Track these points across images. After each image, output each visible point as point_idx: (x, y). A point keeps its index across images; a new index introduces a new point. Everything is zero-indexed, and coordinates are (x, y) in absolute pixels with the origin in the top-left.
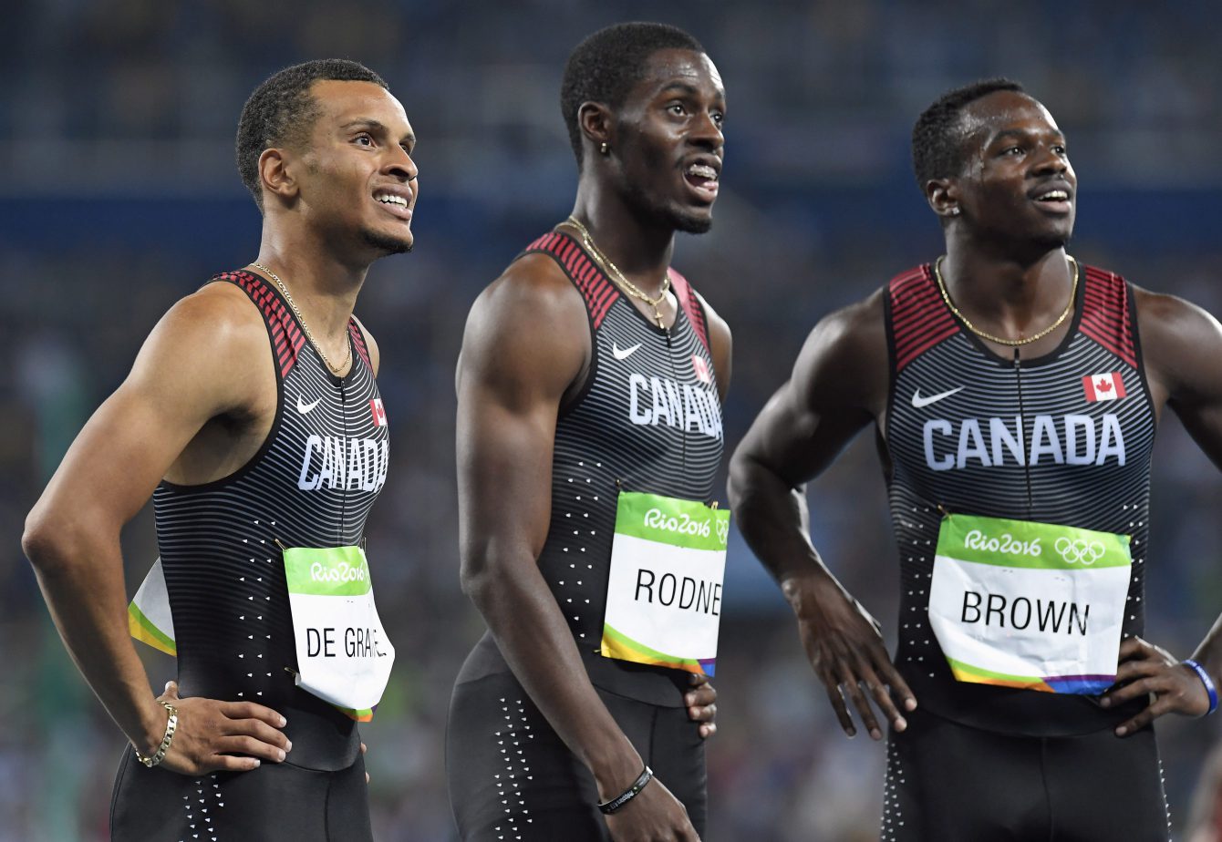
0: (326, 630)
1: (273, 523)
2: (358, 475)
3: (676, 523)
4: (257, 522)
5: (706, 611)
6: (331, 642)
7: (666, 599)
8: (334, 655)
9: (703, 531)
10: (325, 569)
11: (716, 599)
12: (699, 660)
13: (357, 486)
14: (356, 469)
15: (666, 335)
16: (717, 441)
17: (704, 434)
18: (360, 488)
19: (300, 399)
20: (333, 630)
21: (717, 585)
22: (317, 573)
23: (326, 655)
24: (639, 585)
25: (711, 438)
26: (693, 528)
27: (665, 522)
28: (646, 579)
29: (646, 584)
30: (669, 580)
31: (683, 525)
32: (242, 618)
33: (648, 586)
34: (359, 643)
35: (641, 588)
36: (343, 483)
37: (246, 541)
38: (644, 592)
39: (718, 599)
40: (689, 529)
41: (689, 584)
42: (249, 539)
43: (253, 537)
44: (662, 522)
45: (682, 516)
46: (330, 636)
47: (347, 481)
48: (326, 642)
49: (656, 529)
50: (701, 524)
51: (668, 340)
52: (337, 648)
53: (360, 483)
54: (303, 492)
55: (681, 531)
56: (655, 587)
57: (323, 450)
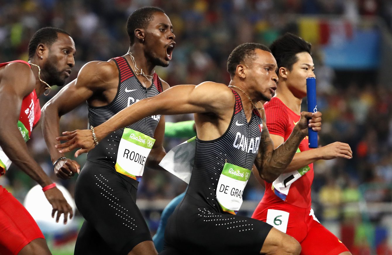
0: (227, 186)
1: (226, 155)
2: (252, 149)
3: (137, 138)
4: (221, 153)
5: (140, 163)
6: (227, 190)
7: (132, 158)
8: (227, 193)
9: (143, 142)
10: (233, 171)
11: (143, 161)
12: (136, 176)
13: (251, 152)
14: (252, 147)
15: (146, 90)
16: (157, 122)
17: (153, 119)
18: (252, 153)
19: (237, 121)
20: (229, 187)
21: (144, 157)
22: (231, 171)
23: (225, 193)
24: (125, 153)
25: (155, 120)
26: (141, 140)
27: (135, 138)
28: (127, 152)
29: (127, 153)
30: (133, 153)
31: (139, 139)
32: (212, 178)
33: (127, 154)
34: (236, 193)
35: (125, 154)
36: (246, 150)
37: (217, 158)
38: (126, 155)
39: (144, 161)
40: (140, 140)
41: (138, 155)
42: (218, 157)
43: (219, 157)
44: (134, 137)
45: (139, 137)
46: (227, 188)
47: (247, 150)
48: (226, 189)
49: (132, 139)
50: (143, 140)
51: (146, 91)
52: (229, 192)
53: (252, 151)
54: (234, 148)
55: (138, 141)
56: (129, 155)
57: (241, 138)
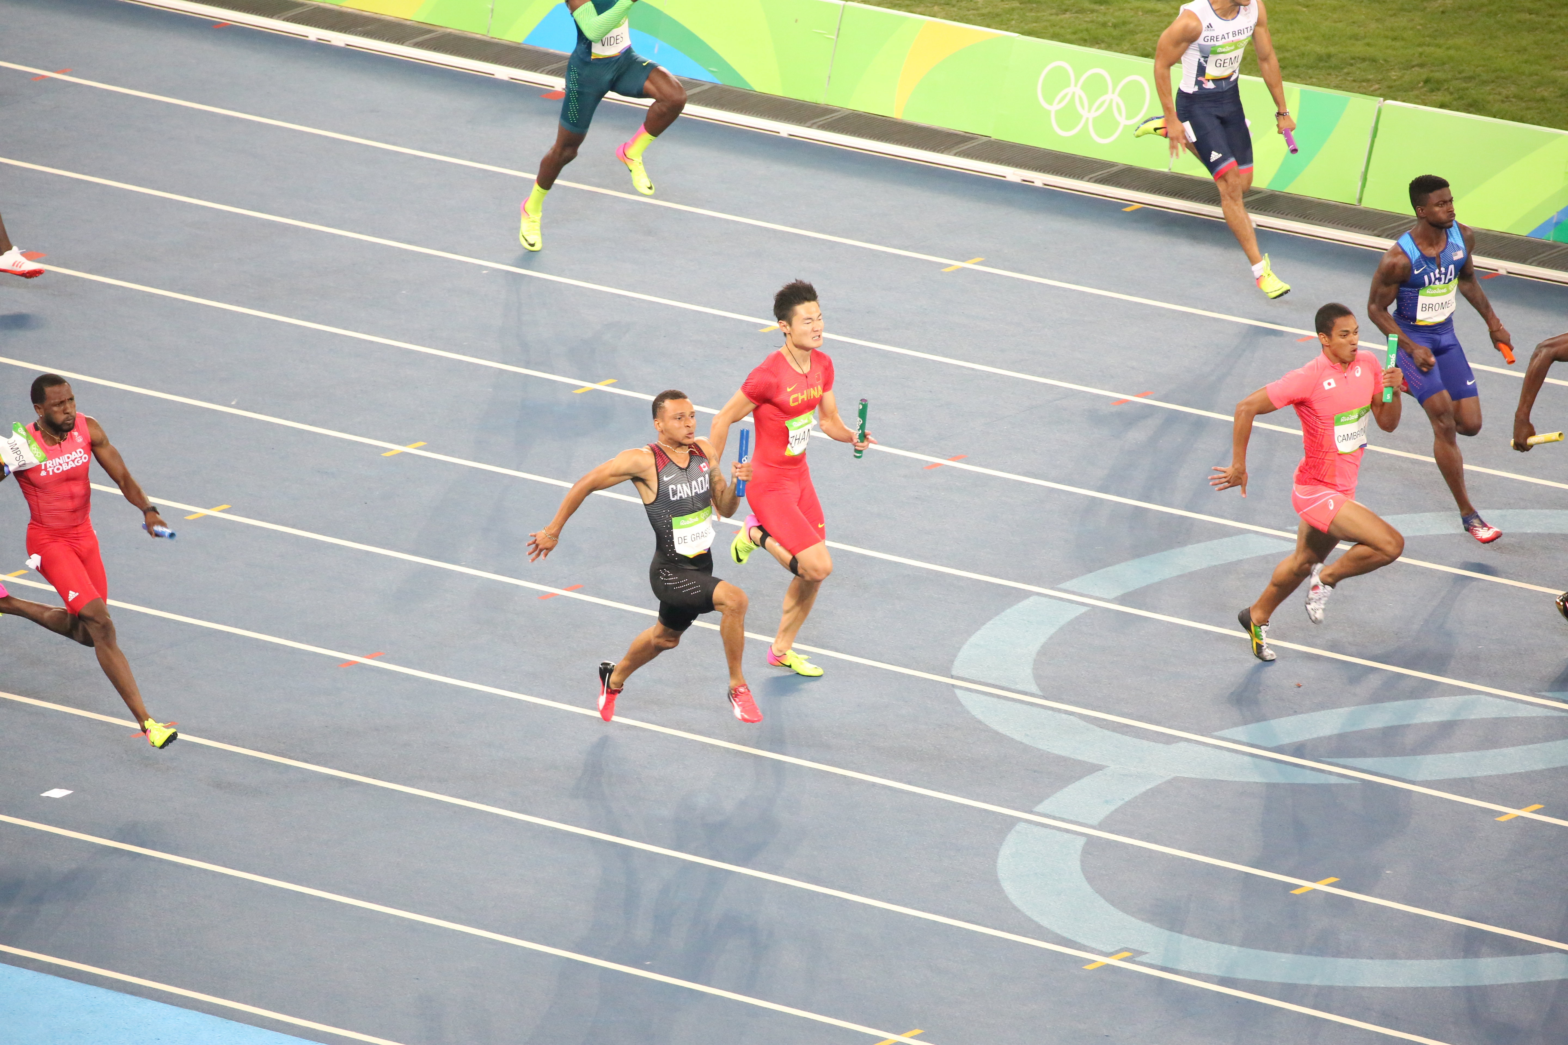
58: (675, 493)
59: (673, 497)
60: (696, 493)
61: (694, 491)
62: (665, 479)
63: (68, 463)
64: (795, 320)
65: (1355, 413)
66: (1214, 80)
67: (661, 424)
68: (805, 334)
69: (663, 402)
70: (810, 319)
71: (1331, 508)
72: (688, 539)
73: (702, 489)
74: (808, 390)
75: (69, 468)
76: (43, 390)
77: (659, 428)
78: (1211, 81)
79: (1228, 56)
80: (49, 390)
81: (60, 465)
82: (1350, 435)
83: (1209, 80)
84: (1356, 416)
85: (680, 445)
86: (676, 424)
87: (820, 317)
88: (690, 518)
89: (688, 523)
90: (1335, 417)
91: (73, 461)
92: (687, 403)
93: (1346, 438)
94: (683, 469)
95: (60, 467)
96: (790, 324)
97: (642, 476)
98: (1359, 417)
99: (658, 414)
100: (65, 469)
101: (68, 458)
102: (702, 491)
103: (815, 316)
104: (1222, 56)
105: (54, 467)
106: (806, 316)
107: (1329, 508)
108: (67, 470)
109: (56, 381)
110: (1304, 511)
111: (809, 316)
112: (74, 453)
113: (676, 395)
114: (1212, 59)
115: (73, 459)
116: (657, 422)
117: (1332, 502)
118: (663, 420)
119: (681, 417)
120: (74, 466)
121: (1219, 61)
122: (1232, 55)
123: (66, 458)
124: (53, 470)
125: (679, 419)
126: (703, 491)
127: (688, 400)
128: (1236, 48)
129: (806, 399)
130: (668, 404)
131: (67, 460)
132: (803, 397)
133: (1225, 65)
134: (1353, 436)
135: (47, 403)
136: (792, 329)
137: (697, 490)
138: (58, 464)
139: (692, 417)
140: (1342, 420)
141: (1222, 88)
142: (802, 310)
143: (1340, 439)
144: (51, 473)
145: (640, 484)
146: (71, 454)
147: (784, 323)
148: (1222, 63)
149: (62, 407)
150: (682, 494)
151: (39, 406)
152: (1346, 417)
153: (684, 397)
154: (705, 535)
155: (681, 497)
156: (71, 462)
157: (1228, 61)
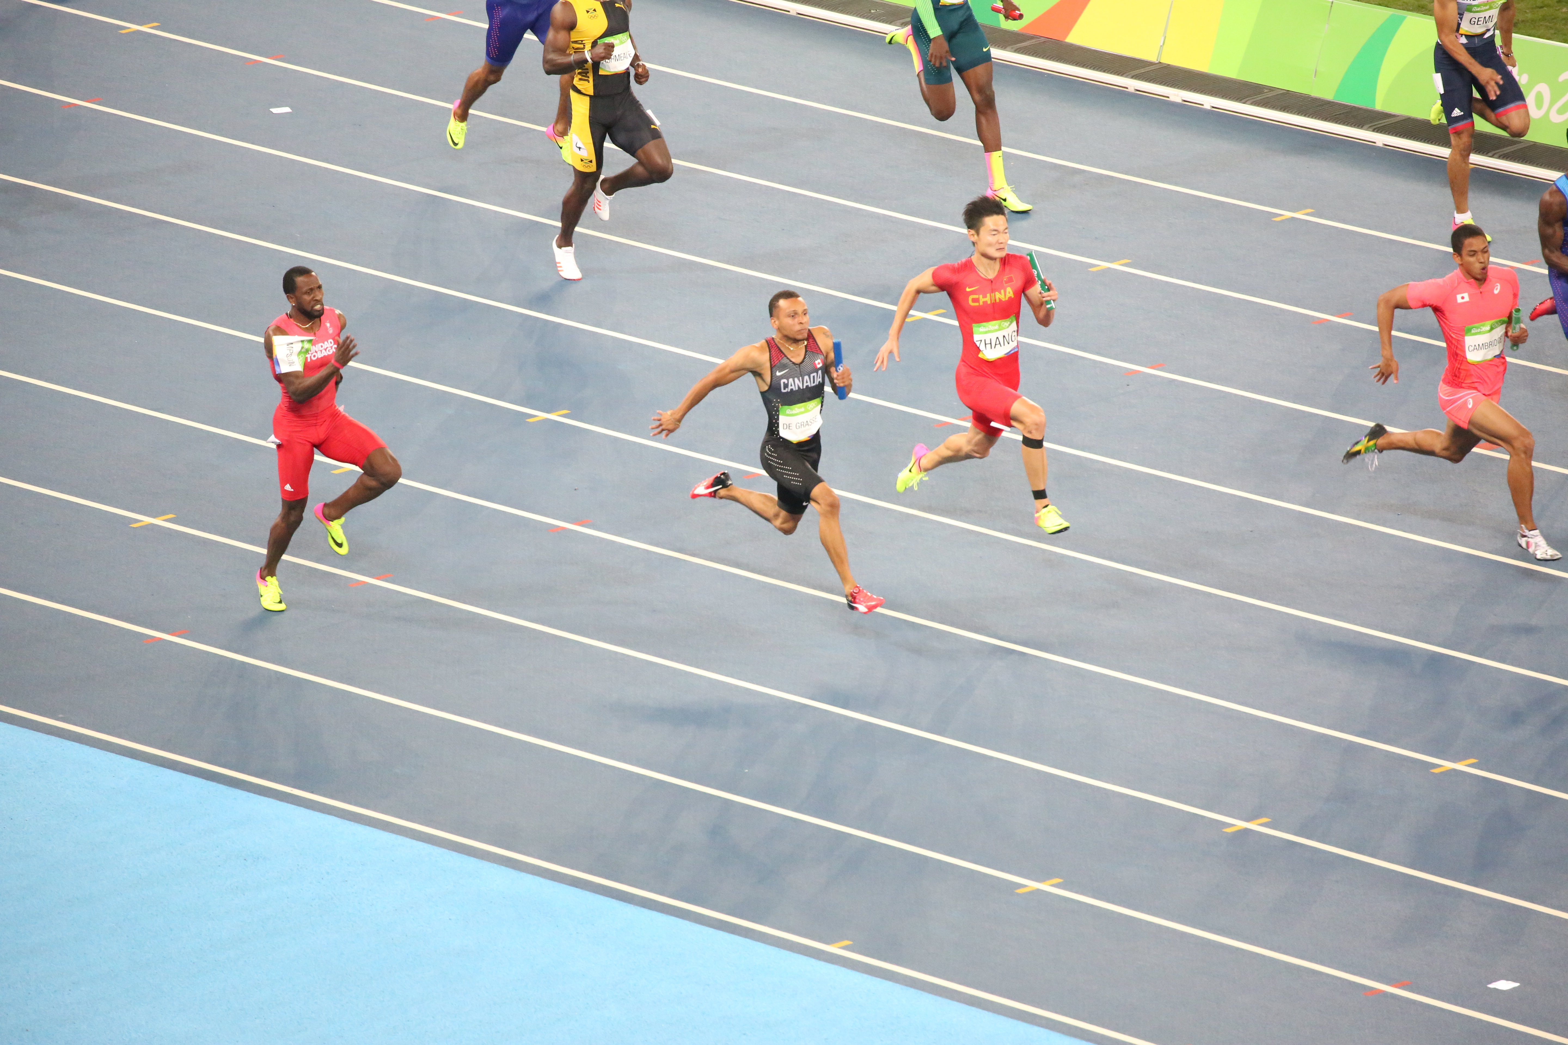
58: (786, 386)
59: (784, 389)
60: (807, 386)
61: (805, 384)
62: (778, 374)
63: (321, 351)
64: (982, 231)
65: (1486, 326)
66: (1467, 36)
67: (777, 322)
68: (990, 245)
69: (778, 302)
70: (995, 230)
71: (1470, 406)
72: (793, 427)
73: (814, 383)
74: (993, 295)
75: (323, 356)
76: (293, 281)
77: (775, 326)
78: (1463, 36)
79: (1482, 15)
80: (300, 280)
81: (316, 352)
82: (1481, 345)
83: (1462, 35)
84: (1488, 328)
85: (796, 341)
86: (789, 321)
87: (1006, 231)
88: (798, 408)
89: (794, 412)
90: (1466, 328)
91: (325, 350)
92: (800, 302)
93: (1478, 348)
94: (797, 364)
95: (315, 354)
96: (978, 233)
97: (758, 370)
98: (1492, 329)
99: (774, 313)
100: (319, 357)
101: (322, 346)
102: (813, 385)
103: (1001, 228)
104: (1477, 15)
105: (312, 354)
106: (992, 227)
107: (1468, 407)
108: (322, 358)
109: (304, 271)
110: (1448, 409)
111: (995, 228)
112: (326, 343)
113: (789, 295)
114: (1467, 16)
115: (325, 348)
116: (773, 321)
117: (1471, 401)
118: (778, 318)
119: (794, 315)
120: (326, 355)
121: (1473, 20)
122: (1487, 14)
123: (320, 347)
124: (311, 357)
125: (793, 316)
126: (815, 384)
127: (800, 299)
128: (1491, 8)
129: (989, 302)
130: (782, 303)
131: (321, 349)
132: (985, 300)
133: (1479, 23)
134: (1484, 346)
135: (297, 294)
136: (979, 240)
137: (809, 384)
138: (314, 351)
139: (805, 314)
140: (1473, 331)
141: (1475, 44)
142: (991, 222)
143: (1471, 348)
144: (309, 360)
145: (758, 378)
146: (324, 343)
147: (973, 232)
148: (1476, 21)
149: (312, 296)
150: (793, 387)
151: (292, 296)
152: (1477, 328)
153: (797, 296)
154: (809, 423)
155: (792, 390)
156: (324, 351)
157: (1482, 19)
